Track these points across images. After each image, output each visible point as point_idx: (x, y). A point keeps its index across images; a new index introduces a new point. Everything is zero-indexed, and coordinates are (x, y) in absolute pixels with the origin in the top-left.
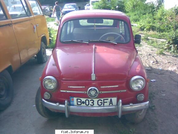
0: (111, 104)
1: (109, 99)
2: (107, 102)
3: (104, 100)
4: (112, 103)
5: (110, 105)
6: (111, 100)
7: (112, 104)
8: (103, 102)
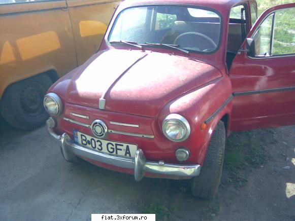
0: (128, 155)
1: (125, 145)
2: (121, 150)
3: (116, 145)
4: (129, 153)
5: (126, 155)
6: (128, 148)
7: (130, 156)
8: (114, 147)
